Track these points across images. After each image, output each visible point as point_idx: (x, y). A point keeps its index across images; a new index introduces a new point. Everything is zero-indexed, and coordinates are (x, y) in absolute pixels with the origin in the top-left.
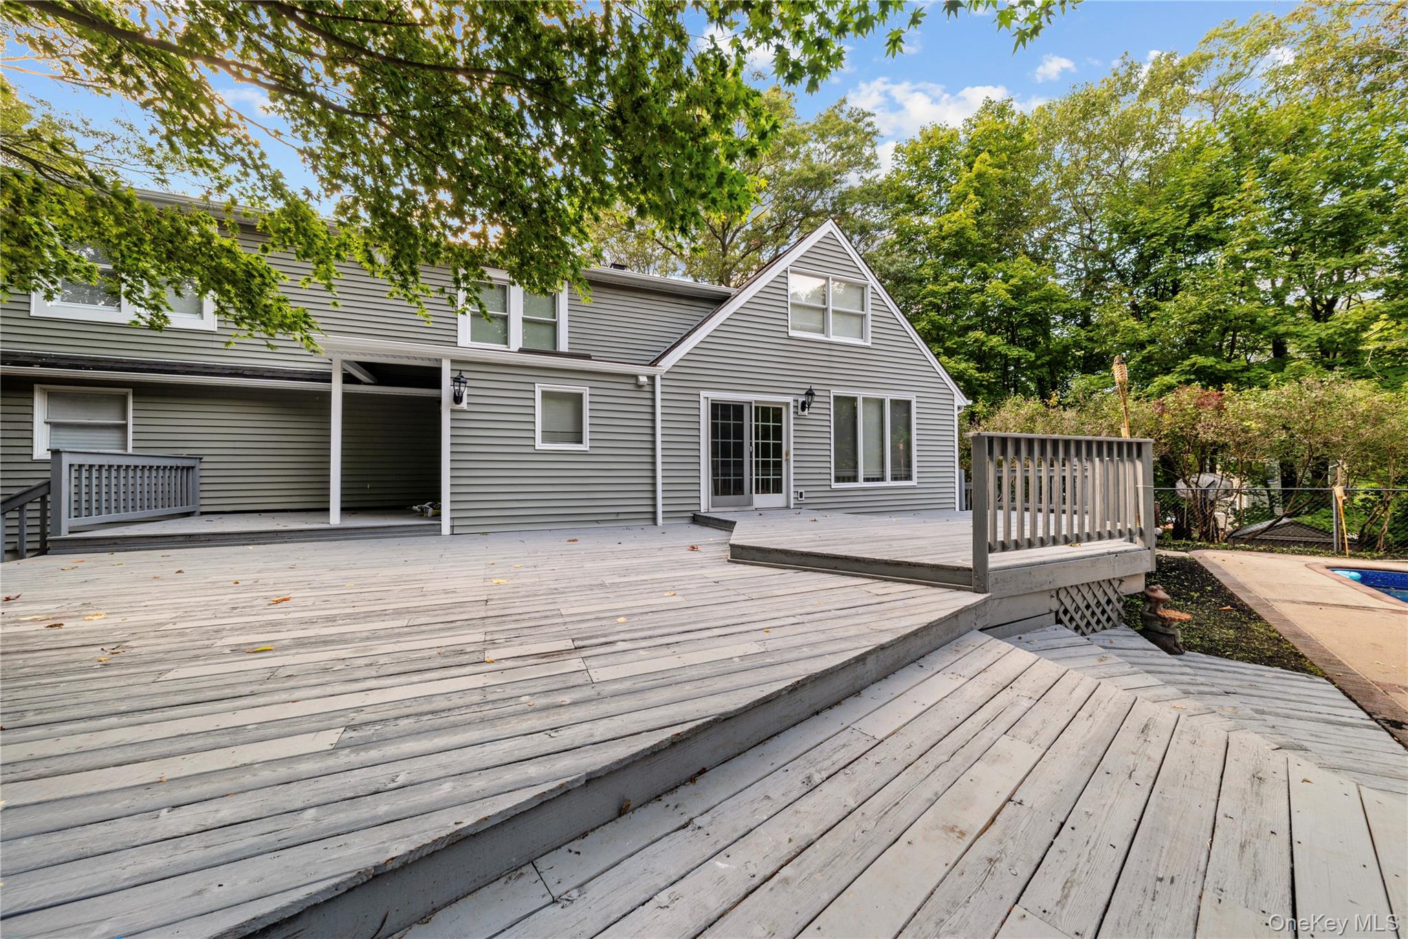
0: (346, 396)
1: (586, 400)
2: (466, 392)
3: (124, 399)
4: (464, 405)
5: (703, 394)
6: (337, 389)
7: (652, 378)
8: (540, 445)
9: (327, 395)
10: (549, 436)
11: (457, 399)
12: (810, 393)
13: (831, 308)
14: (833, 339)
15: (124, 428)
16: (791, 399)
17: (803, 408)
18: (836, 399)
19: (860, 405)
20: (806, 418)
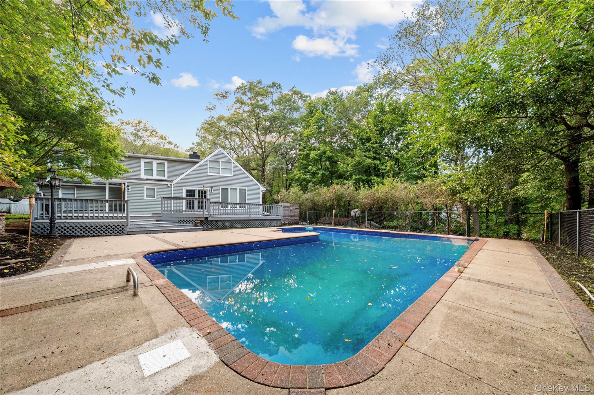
0: (109, 187)
1: (156, 189)
2: (130, 188)
3: (74, 188)
4: (130, 190)
5: (184, 188)
6: (107, 187)
7: (171, 185)
8: (145, 198)
9: (105, 187)
10: (147, 196)
11: (128, 189)
12: (212, 187)
13: (221, 167)
14: (221, 175)
15: (74, 194)
16: (208, 189)
17: (211, 191)
18: (222, 189)
19: (229, 190)
20: (212, 193)
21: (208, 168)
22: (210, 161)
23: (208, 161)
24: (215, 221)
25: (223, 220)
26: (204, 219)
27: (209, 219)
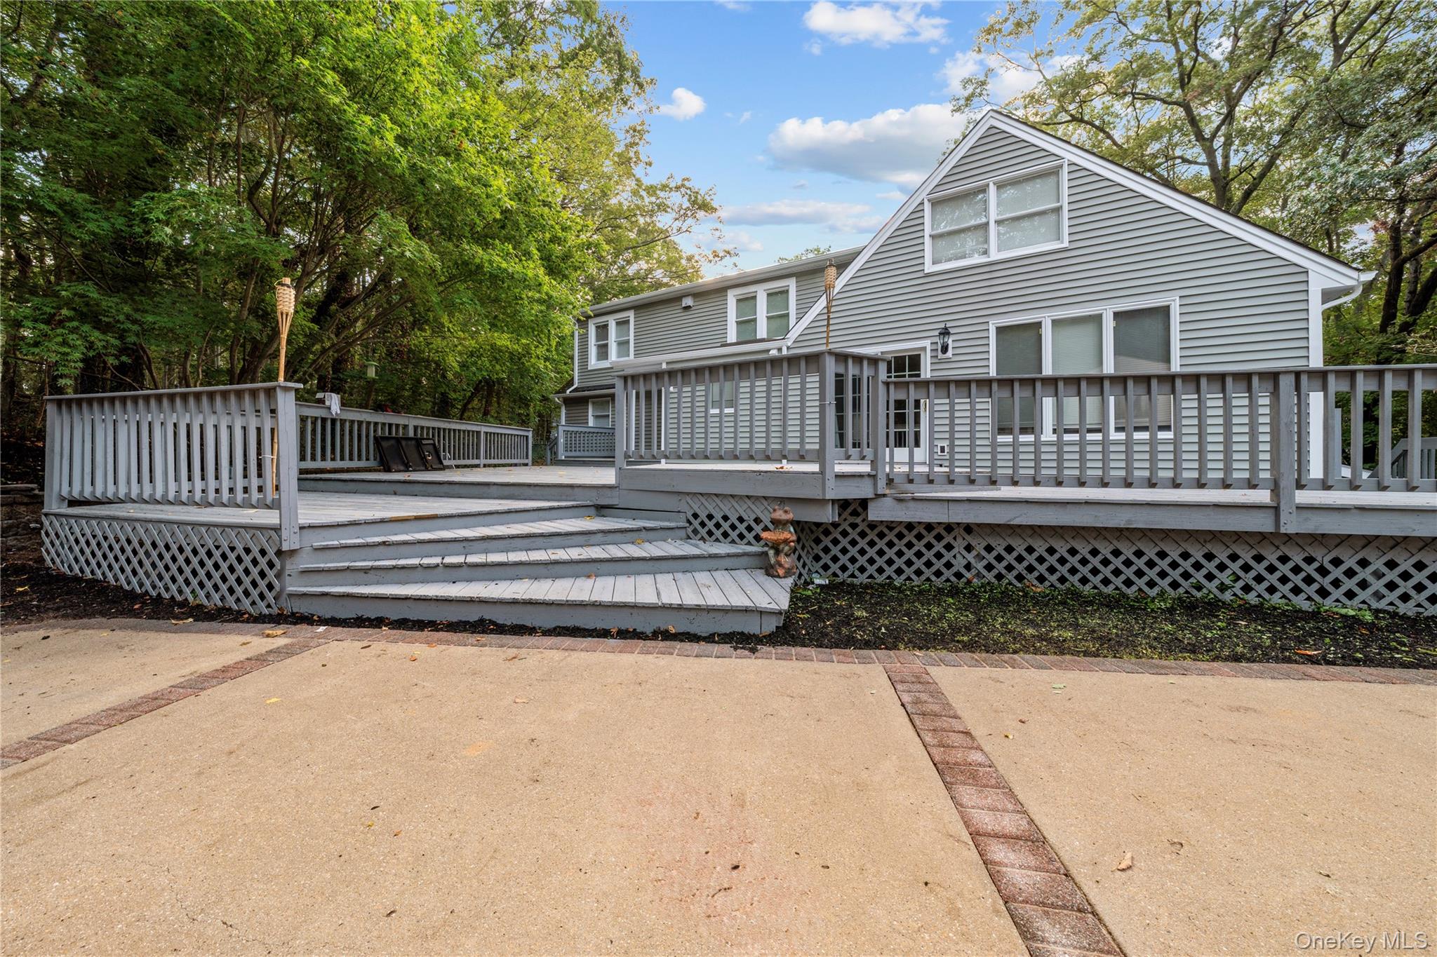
12: (945, 332)
13: (993, 217)
14: (995, 255)
16: (927, 343)
17: (945, 349)
18: (1000, 330)
19: (1047, 332)
20: (948, 361)
21: (927, 240)
22: (935, 203)
23: (927, 206)
24: (929, 527)
25: (994, 529)
26: (828, 515)
27: (874, 514)
